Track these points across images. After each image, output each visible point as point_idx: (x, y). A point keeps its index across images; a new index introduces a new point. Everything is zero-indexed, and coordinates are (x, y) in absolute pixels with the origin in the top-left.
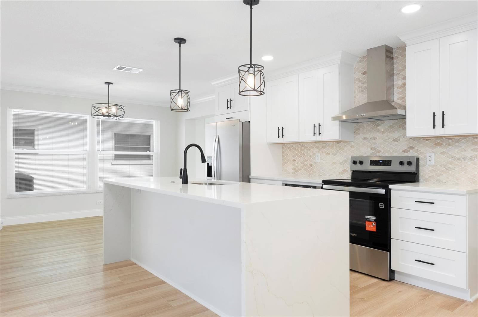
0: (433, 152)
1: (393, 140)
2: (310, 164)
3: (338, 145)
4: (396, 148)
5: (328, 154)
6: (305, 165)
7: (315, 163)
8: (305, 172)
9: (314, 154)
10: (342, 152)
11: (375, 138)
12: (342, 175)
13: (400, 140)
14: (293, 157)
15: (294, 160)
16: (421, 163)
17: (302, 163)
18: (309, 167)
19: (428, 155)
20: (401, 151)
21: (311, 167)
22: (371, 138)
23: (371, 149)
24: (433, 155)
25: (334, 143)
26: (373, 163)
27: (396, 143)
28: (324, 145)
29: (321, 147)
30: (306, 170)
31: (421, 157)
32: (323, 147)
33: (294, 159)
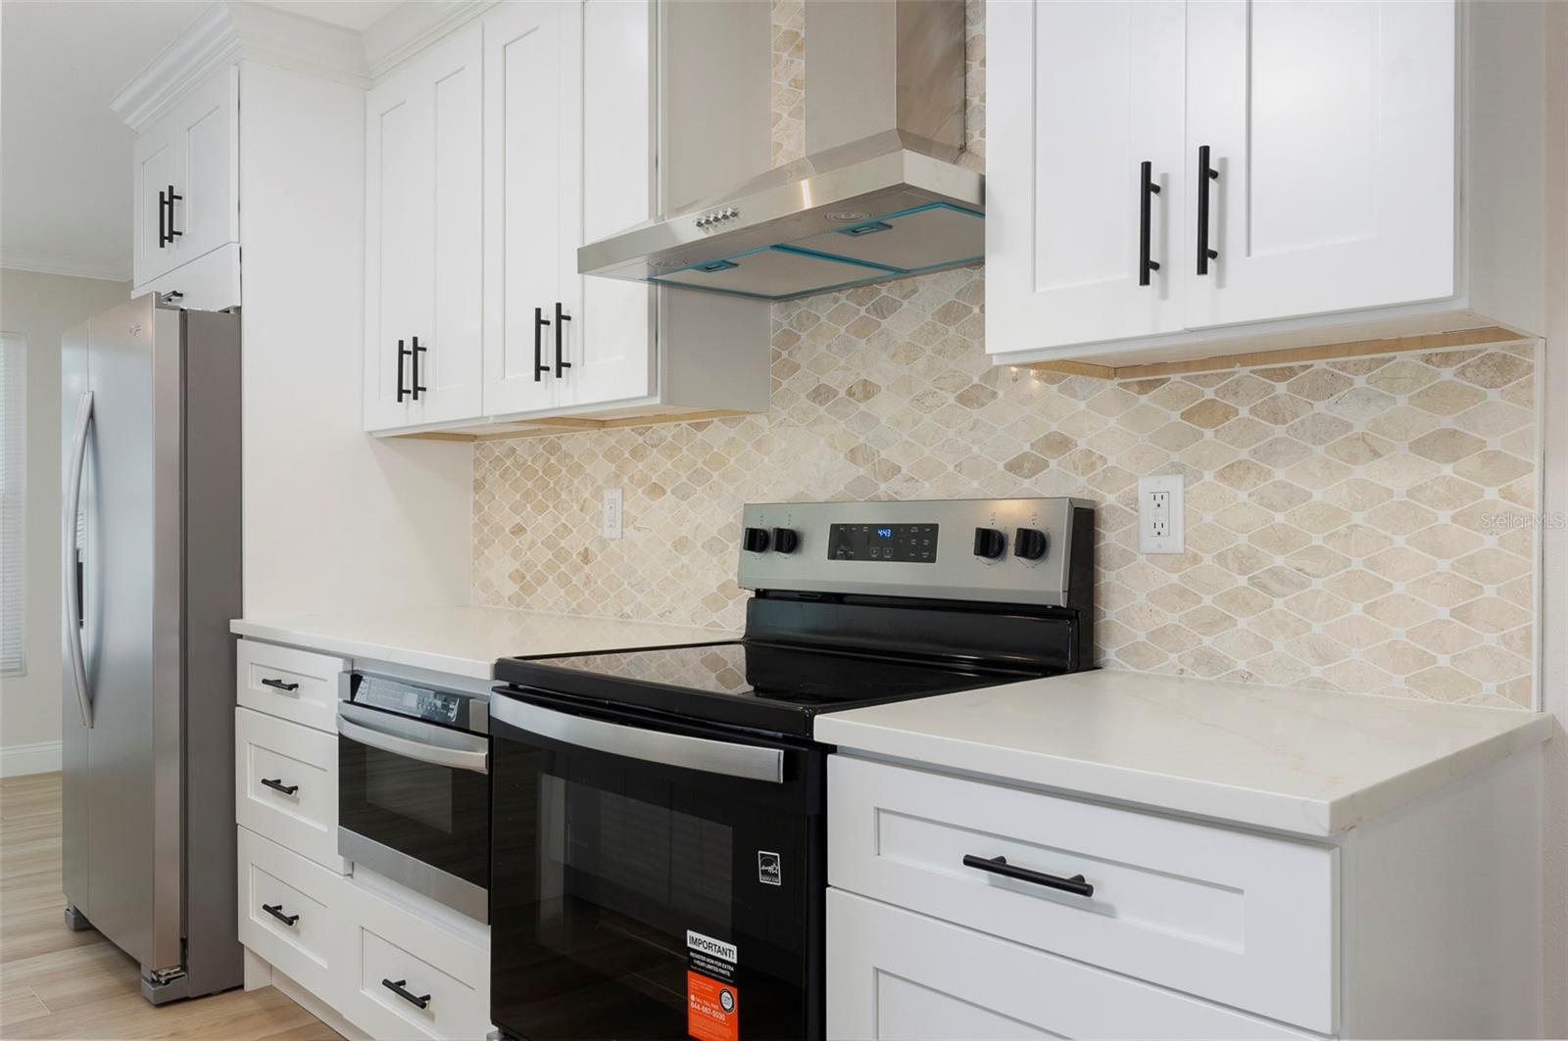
0: (1178, 469)
1: (963, 399)
2: (582, 549)
3: (700, 435)
4: (975, 449)
5: (657, 490)
6: (561, 555)
7: (603, 543)
8: (562, 592)
9: (598, 493)
10: (715, 475)
11: (868, 390)
12: (714, 617)
13: (994, 395)
14: (516, 509)
15: (518, 530)
16: (1110, 539)
17: (549, 544)
18: (577, 569)
19: (1145, 486)
20: (1001, 467)
21: (587, 568)
22: (850, 393)
23: (852, 455)
24: (1174, 484)
25: (684, 424)
26: (847, 542)
27: (976, 413)
28: (641, 439)
29: (627, 455)
30: (564, 580)
31: (1107, 499)
32: (634, 453)
33: (518, 519)
